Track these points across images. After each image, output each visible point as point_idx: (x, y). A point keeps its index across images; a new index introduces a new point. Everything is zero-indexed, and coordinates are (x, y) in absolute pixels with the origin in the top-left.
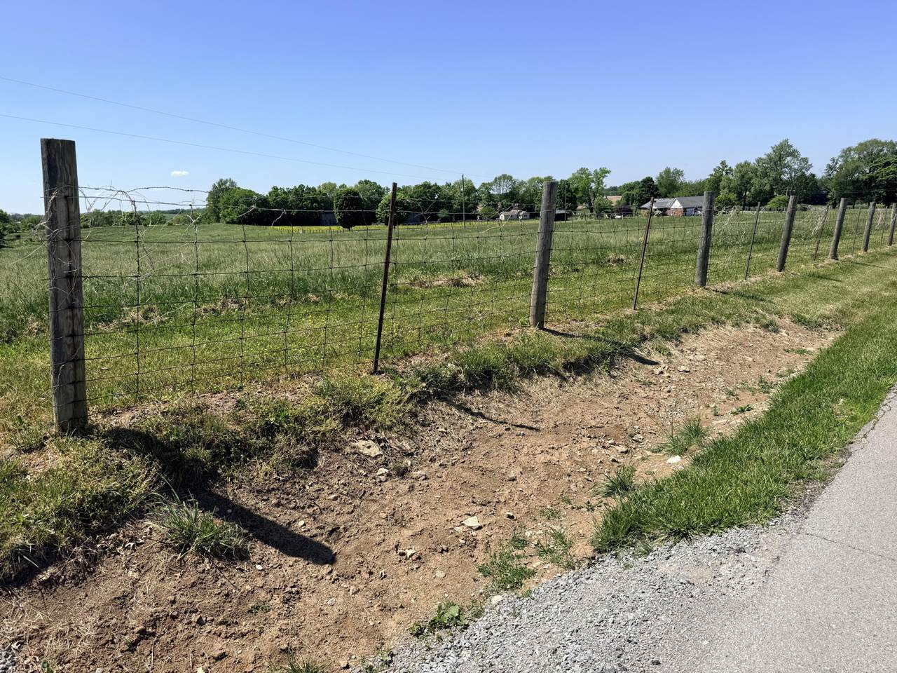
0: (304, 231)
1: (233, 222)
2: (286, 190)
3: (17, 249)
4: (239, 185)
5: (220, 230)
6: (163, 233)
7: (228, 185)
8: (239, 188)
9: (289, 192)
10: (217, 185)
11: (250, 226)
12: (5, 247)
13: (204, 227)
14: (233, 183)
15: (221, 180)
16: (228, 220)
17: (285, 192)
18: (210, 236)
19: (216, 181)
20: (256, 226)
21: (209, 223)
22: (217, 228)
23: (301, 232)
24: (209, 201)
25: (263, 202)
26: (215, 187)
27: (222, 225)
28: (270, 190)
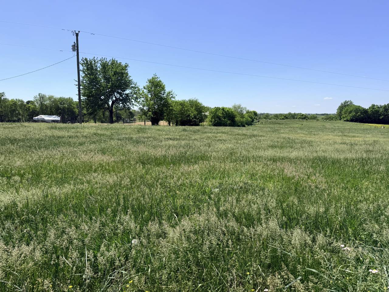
0: (384, 127)
1: (347, 121)
2: (379, 106)
3: (257, 126)
4: (354, 104)
5: (341, 124)
6: (313, 123)
7: (349, 103)
8: (354, 105)
9: (381, 107)
10: (343, 103)
11: (355, 123)
12: (253, 125)
13: (332, 122)
14: (351, 102)
15: (346, 101)
16: (345, 119)
17: (379, 107)
18: (334, 126)
19: (343, 102)
20: (358, 123)
21: (335, 120)
22: (339, 123)
23: (382, 127)
24: (338, 110)
25: (365, 111)
26: (342, 104)
27: (342, 121)
28: (370, 106)
